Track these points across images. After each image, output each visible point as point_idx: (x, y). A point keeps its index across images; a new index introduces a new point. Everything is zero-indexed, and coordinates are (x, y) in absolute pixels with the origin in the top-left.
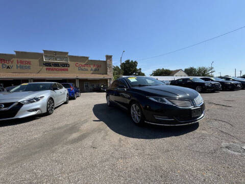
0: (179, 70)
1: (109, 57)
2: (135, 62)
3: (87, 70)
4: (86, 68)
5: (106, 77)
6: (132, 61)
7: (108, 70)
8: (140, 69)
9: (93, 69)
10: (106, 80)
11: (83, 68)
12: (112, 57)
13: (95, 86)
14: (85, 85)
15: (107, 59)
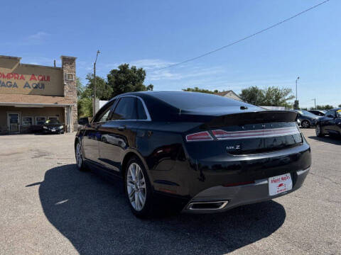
0: (229, 92)
1: (69, 61)
2: (141, 70)
3: (15, 85)
4: (13, 80)
5: (60, 102)
6: (134, 69)
7: (67, 88)
8: (151, 87)
9: (31, 83)
10: (61, 110)
11: (5, 80)
12: (76, 61)
13: (35, 122)
14: (9, 118)
15: (63, 64)
